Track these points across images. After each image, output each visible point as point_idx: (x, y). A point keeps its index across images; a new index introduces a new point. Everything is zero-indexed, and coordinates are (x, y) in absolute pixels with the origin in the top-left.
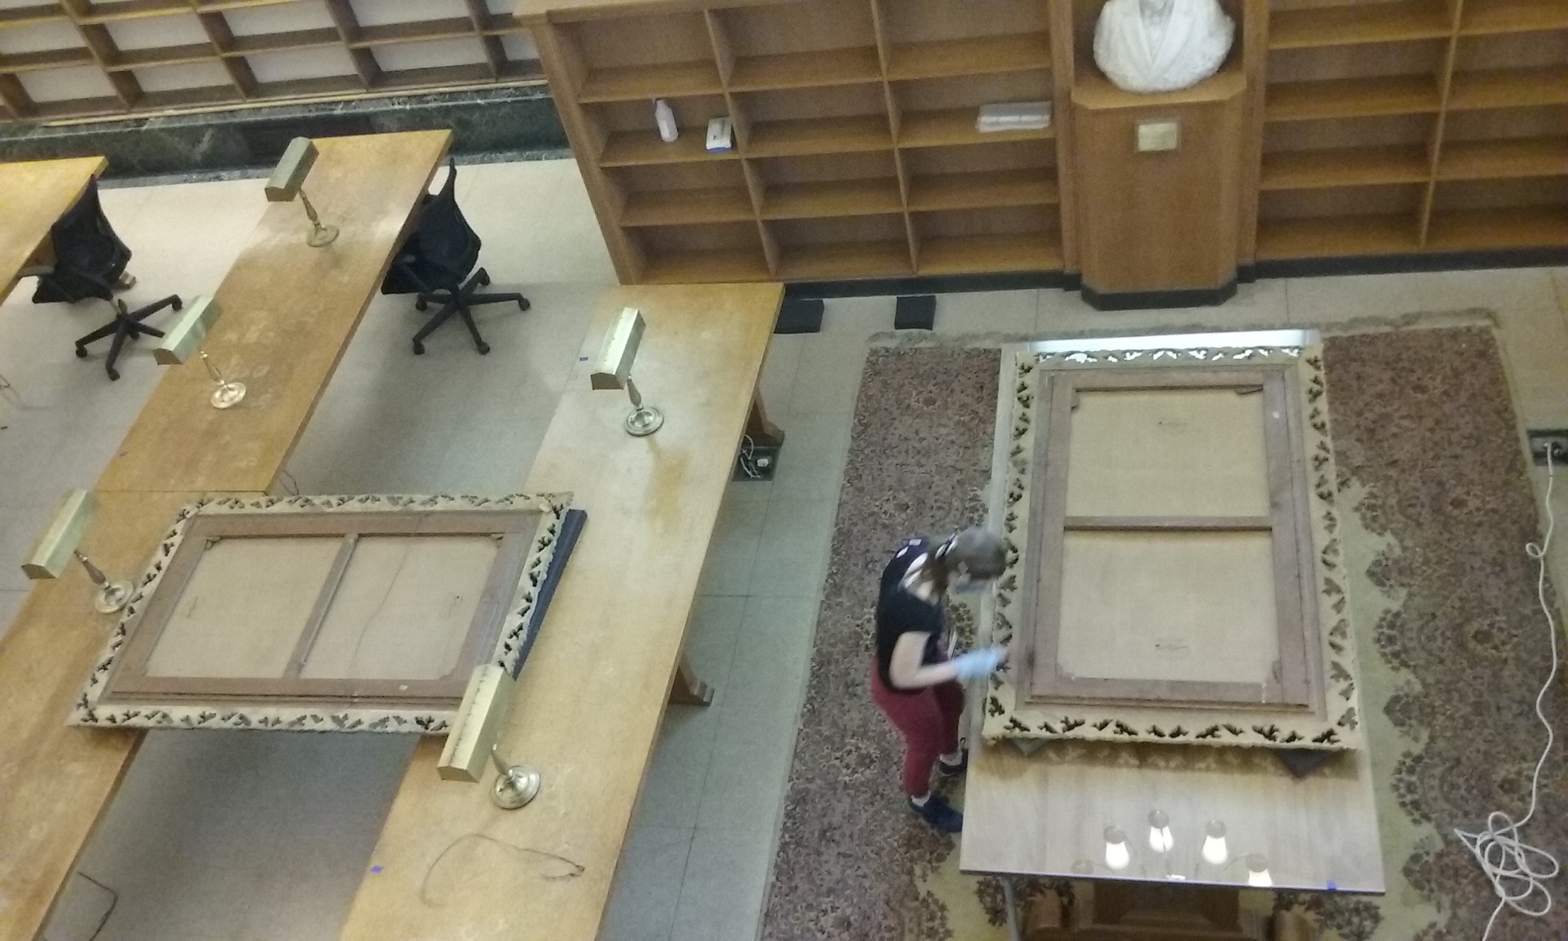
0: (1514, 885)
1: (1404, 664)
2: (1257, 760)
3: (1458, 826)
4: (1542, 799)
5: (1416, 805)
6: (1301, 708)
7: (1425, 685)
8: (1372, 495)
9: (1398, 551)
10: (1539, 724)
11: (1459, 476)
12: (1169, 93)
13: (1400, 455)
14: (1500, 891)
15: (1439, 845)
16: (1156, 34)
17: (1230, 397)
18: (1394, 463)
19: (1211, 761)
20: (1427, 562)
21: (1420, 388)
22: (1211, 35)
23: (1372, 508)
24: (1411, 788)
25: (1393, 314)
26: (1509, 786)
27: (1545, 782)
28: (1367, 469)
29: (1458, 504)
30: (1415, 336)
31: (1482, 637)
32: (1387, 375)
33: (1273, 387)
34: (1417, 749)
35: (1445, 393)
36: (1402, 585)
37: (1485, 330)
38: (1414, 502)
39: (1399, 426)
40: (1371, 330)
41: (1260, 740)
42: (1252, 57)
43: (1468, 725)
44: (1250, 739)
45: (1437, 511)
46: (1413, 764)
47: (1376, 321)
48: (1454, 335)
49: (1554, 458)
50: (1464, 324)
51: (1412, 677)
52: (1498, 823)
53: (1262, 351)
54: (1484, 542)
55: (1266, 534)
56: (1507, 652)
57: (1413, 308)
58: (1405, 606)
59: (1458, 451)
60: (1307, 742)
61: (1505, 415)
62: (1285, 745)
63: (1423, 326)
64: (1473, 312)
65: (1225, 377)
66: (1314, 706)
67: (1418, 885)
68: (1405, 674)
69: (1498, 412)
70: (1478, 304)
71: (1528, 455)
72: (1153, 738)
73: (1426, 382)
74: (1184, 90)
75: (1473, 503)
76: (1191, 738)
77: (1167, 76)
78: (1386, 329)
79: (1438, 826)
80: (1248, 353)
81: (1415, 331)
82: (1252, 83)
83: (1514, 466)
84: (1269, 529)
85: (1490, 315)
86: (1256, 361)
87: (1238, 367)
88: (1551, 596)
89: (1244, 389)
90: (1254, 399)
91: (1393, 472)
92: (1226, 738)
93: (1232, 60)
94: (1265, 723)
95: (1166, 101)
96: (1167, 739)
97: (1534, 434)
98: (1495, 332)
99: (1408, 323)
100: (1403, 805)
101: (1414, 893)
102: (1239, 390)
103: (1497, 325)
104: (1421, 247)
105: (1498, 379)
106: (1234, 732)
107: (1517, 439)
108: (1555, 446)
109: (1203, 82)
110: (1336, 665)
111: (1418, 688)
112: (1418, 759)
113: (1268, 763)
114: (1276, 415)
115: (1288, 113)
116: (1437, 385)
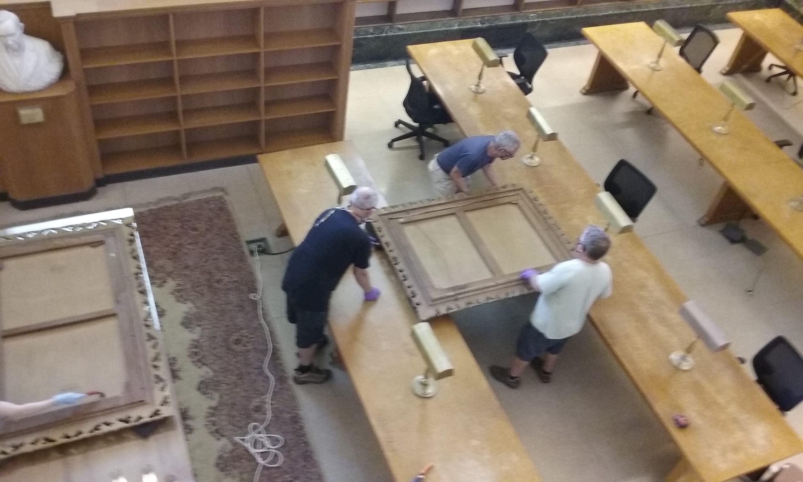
0: (264, 455)
1: (204, 364)
2: (125, 435)
3: (236, 436)
4: (274, 410)
5: (217, 431)
6: (141, 403)
7: (215, 371)
8: (179, 285)
9: (194, 310)
10: (267, 377)
11: (218, 268)
12: (32, 92)
13: (190, 263)
14: (259, 460)
15: (230, 447)
16: (17, 61)
17: (87, 249)
18: (187, 267)
19: (101, 443)
20: (208, 312)
21: (195, 229)
22: (50, 61)
23: (178, 291)
24: (214, 423)
25: (177, 194)
26: (259, 409)
27: (273, 402)
28: (175, 272)
29: (219, 281)
30: (190, 203)
31: (237, 342)
32: (179, 225)
33: (110, 241)
34: (214, 403)
35: (207, 229)
36: (199, 326)
37: (220, 197)
38: (199, 284)
39: (187, 249)
40: (168, 204)
41: (123, 425)
42: (75, 72)
43: (236, 385)
44: (118, 426)
45: (210, 287)
46: (214, 411)
47: (169, 199)
48: (207, 201)
49: (259, 252)
50: (211, 195)
51: (209, 370)
52: (255, 428)
53: (103, 223)
54: (233, 297)
55: (113, 318)
56: (250, 347)
57: (187, 191)
58: (202, 336)
59: (215, 256)
60: (146, 419)
61: (235, 236)
62: (137, 423)
63: (192, 199)
64: (215, 189)
65: (84, 239)
66: (148, 400)
67: (222, 470)
68: (205, 369)
69: (232, 235)
70: (217, 185)
71: (247, 252)
72: (66, 440)
73: (198, 226)
74: (40, 91)
75: (226, 280)
76: (86, 435)
77: (30, 84)
78: (175, 202)
79: (229, 439)
80: (95, 225)
81: (190, 201)
82: (78, 85)
83: (242, 258)
84: (114, 315)
85: (222, 190)
86: (100, 228)
87: (91, 232)
88: (265, 315)
89: (94, 244)
90: (100, 249)
91: (187, 272)
92: (105, 429)
93: (65, 74)
94: (123, 416)
95: (32, 97)
96: (75, 439)
97: (249, 242)
98: (226, 198)
99: (185, 198)
100: (211, 433)
101: (222, 474)
102: (92, 245)
103: (227, 194)
104: (186, 161)
105: (230, 220)
106: (108, 424)
107: (241, 246)
108: (259, 246)
109: (51, 86)
110: (157, 377)
111: (211, 374)
112: (215, 409)
113: (131, 436)
114: (113, 255)
115: (102, 100)
116: (202, 226)
